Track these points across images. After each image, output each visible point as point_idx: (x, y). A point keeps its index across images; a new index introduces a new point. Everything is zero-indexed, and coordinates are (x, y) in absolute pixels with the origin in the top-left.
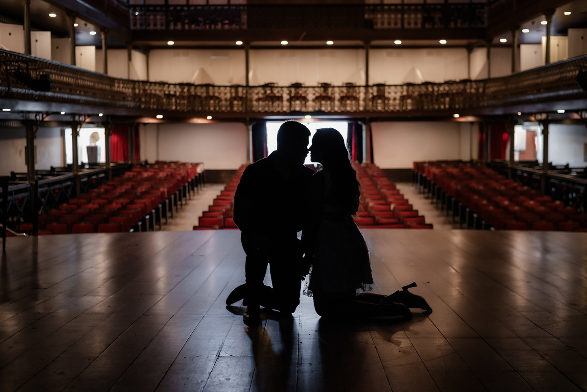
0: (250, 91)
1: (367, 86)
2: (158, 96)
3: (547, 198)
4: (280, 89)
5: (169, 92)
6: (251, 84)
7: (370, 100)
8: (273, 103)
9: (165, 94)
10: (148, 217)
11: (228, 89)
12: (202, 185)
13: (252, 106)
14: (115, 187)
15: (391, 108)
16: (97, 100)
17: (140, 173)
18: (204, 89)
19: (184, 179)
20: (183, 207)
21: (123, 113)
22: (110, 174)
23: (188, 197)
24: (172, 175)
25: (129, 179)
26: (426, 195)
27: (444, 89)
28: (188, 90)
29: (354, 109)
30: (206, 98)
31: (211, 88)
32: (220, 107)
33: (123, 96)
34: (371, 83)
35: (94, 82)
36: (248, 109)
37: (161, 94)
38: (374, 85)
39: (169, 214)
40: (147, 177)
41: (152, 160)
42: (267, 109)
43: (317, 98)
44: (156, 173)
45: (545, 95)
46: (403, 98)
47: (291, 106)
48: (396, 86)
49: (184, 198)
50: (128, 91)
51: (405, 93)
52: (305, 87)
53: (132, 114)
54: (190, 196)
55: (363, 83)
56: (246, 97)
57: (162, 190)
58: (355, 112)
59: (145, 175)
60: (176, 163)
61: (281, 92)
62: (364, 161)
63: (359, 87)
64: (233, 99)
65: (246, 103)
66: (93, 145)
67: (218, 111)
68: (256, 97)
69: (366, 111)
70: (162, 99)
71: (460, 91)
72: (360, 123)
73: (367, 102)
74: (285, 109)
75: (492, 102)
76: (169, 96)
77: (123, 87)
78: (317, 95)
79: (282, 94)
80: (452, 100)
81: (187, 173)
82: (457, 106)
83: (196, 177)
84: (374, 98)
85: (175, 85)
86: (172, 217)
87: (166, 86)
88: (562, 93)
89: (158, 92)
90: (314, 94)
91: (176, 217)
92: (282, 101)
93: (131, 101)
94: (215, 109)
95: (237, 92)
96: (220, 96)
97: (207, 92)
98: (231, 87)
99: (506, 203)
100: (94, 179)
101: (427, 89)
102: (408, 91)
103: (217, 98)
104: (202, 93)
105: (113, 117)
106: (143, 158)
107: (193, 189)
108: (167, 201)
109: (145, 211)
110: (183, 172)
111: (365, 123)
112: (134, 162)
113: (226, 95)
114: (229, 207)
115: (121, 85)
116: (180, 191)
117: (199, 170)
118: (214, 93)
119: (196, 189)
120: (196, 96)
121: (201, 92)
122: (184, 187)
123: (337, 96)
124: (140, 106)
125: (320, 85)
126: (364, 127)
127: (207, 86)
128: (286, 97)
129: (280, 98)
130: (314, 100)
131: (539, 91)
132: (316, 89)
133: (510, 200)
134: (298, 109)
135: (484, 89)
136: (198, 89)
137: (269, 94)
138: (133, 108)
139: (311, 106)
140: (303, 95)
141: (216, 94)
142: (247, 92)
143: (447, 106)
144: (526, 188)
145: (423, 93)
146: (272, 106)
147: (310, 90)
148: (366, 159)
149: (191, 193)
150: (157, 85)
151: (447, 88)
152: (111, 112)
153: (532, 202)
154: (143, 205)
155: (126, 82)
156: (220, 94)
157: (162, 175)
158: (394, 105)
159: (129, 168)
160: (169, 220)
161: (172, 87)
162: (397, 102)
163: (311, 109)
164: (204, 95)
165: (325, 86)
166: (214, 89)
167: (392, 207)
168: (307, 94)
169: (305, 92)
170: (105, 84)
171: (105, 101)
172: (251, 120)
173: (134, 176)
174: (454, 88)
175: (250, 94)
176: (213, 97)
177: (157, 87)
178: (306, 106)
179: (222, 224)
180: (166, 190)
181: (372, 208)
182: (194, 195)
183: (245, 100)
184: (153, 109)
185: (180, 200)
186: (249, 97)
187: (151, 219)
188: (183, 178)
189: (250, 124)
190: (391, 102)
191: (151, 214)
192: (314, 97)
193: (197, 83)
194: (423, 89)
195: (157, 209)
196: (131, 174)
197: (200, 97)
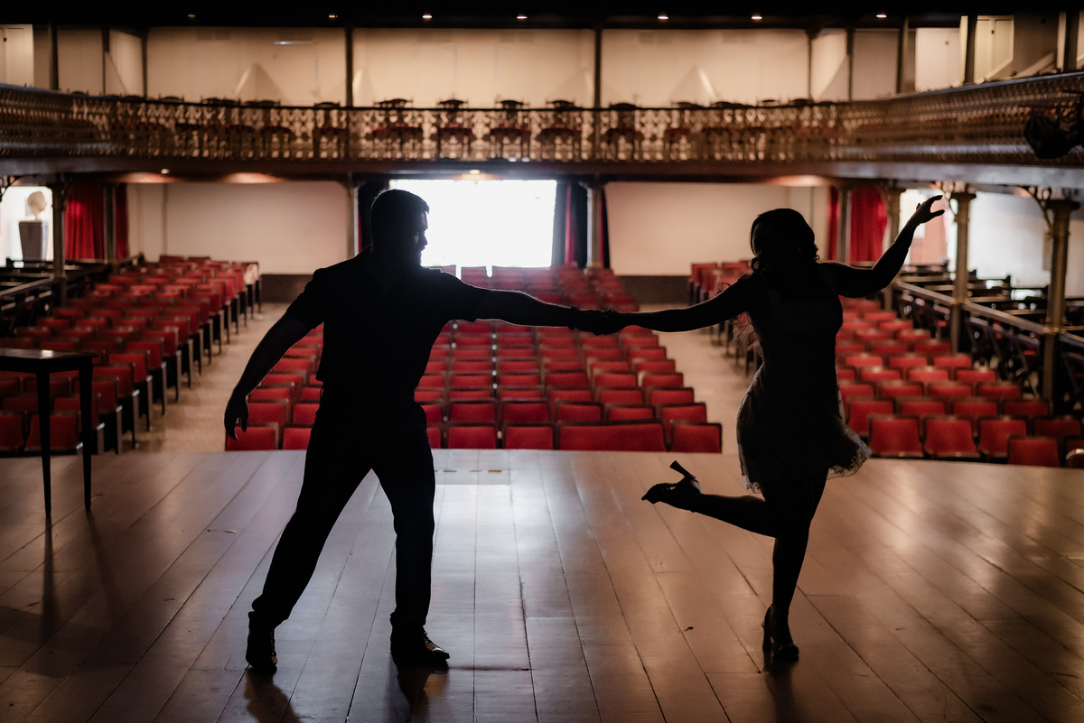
0: (354, 119)
1: (596, 110)
2: (163, 127)
3: (961, 358)
4: (416, 113)
5: (187, 119)
6: (357, 103)
7: (602, 138)
8: (402, 143)
9: (177, 125)
10: (136, 393)
11: (310, 113)
12: (256, 307)
13: (359, 149)
14: (71, 322)
15: (647, 156)
16: (34, 146)
17: (126, 287)
18: (259, 113)
19: (216, 302)
20: (214, 360)
21: (89, 167)
22: (65, 288)
23: (224, 338)
24: (190, 294)
25: (101, 303)
26: (715, 337)
27: (756, 119)
28: (228, 116)
29: (570, 156)
30: (263, 131)
31: (273, 112)
32: (293, 150)
33: (90, 133)
34: (605, 104)
35: (28, 110)
36: (351, 154)
37: (170, 124)
38: (612, 108)
39: (182, 379)
40: (139, 297)
41: (152, 256)
42: (389, 155)
43: (493, 132)
44: (160, 288)
45: (962, 149)
46: (671, 135)
47: (439, 148)
48: (656, 110)
49: (217, 341)
50: (101, 121)
51: (675, 125)
52: (469, 110)
53: (109, 169)
54: (228, 335)
55: (589, 103)
56: (347, 130)
57: (167, 329)
58: (571, 162)
59: (137, 291)
60: (200, 261)
61: (419, 120)
62: (590, 263)
63: (581, 109)
64: (318, 132)
65: (347, 142)
66: (31, 218)
67: (288, 159)
68: (368, 130)
69: (593, 162)
70: (172, 136)
71: (788, 124)
72: (581, 184)
73: (597, 142)
74: (426, 155)
75: (853, 151)
76: (185, 128)
77: (88, 114)
78: (494, 125)
79: (420, 125)
80: (771, 142)
81: (224, 287)
82: (782, 156)
83: (242, 294)
84: (611, 136)
85: (199, 105)
86: (189, 385)
87: (181, 107)
88: (995, 148)
89: (162, 121)
90: (488, 125)
91: (198, 385)
92: (421, 139)
93: (107, 141)
94: (281, 154)
95: (327, 118)
96: (292, 128)
97: (267, 119)
98: (316, 108)
99: (877, 370)
100: (29, 302)
101: (722, 117)
102: (681, 120)
103: (287, 130)
104: (255, 122)
105: (69, 175)
106: (134, 251)
107: (235, 319)
108: (179, 353)
109: (132, 380)
110: (213, 285)
111: (591, 187)
112: (115, 262)
113: (304, 125)
114: (303, 373)
115: (86, 110)
116: (206, 328)
117: (250, 277)
118: (280, 122)
119: (241, 317)
120: (242, 128)
121: (254, 119)
122: (217, 319)
123: (536, 130)
124: (124, 151)
125: (499, 106)
126: (590, 194)
127: (267, 106)
128: (429, 130)
129: (417, 132)
130: (486, 138)
131: (949, 139)
132: (492, 114)
133: (887, 364)
134: (453, 155)
135: (839, 121)
136: (248, 112)
137: (395, 123)
138: (111, 155)
139: (481, 149)
140: (466, 126)
141: (285, 124)
142: (348, 119)
143: (761, 156)
144: (919, 332)
145: (712, 125)
146: (401, 149)
147: (479, 115)
148: (594, 259)
149: (232, 329)
150: (162, 107)
151: (762, 118)
152: (64, 165)
153: (930, 369)
154: (126, 367)
155: (97, 102)
156: (291, 123)
157: (171, 291)
158: (651, 151)
159: (103, 274)
160: (184, 393)
161: (192, 109)
162: (659, 143)
163: (479, 156)
164: (260, 124)
165: (511, 107)
166: (279, 114)
167: (641, 376)
168: (473, 125)
169: (469, 119)
170: (52, 110)
171: (51, 146)
172: (357, 178)
173: (113, 292)
174: (777, 118)
175: (354, 124)
176: (280, 130)
177: (162, 111)
178: (470, 150)
179: (288, 417)
180: (176, 330)
181: (599, 380)
182: (237, 333)
183: (345, 135)
184: (154, 158)
185: (207, 346)
186: (353, 130)
187: (143, 396)
188: (214, 299)
189: (355, 186)
190: (646, 143)
191: (143, 387)
192: (487, 131)
193: (244, 99)
194: (714, 118)
195: (157, 374)
196: (107, 288)
197: (250, 129)
